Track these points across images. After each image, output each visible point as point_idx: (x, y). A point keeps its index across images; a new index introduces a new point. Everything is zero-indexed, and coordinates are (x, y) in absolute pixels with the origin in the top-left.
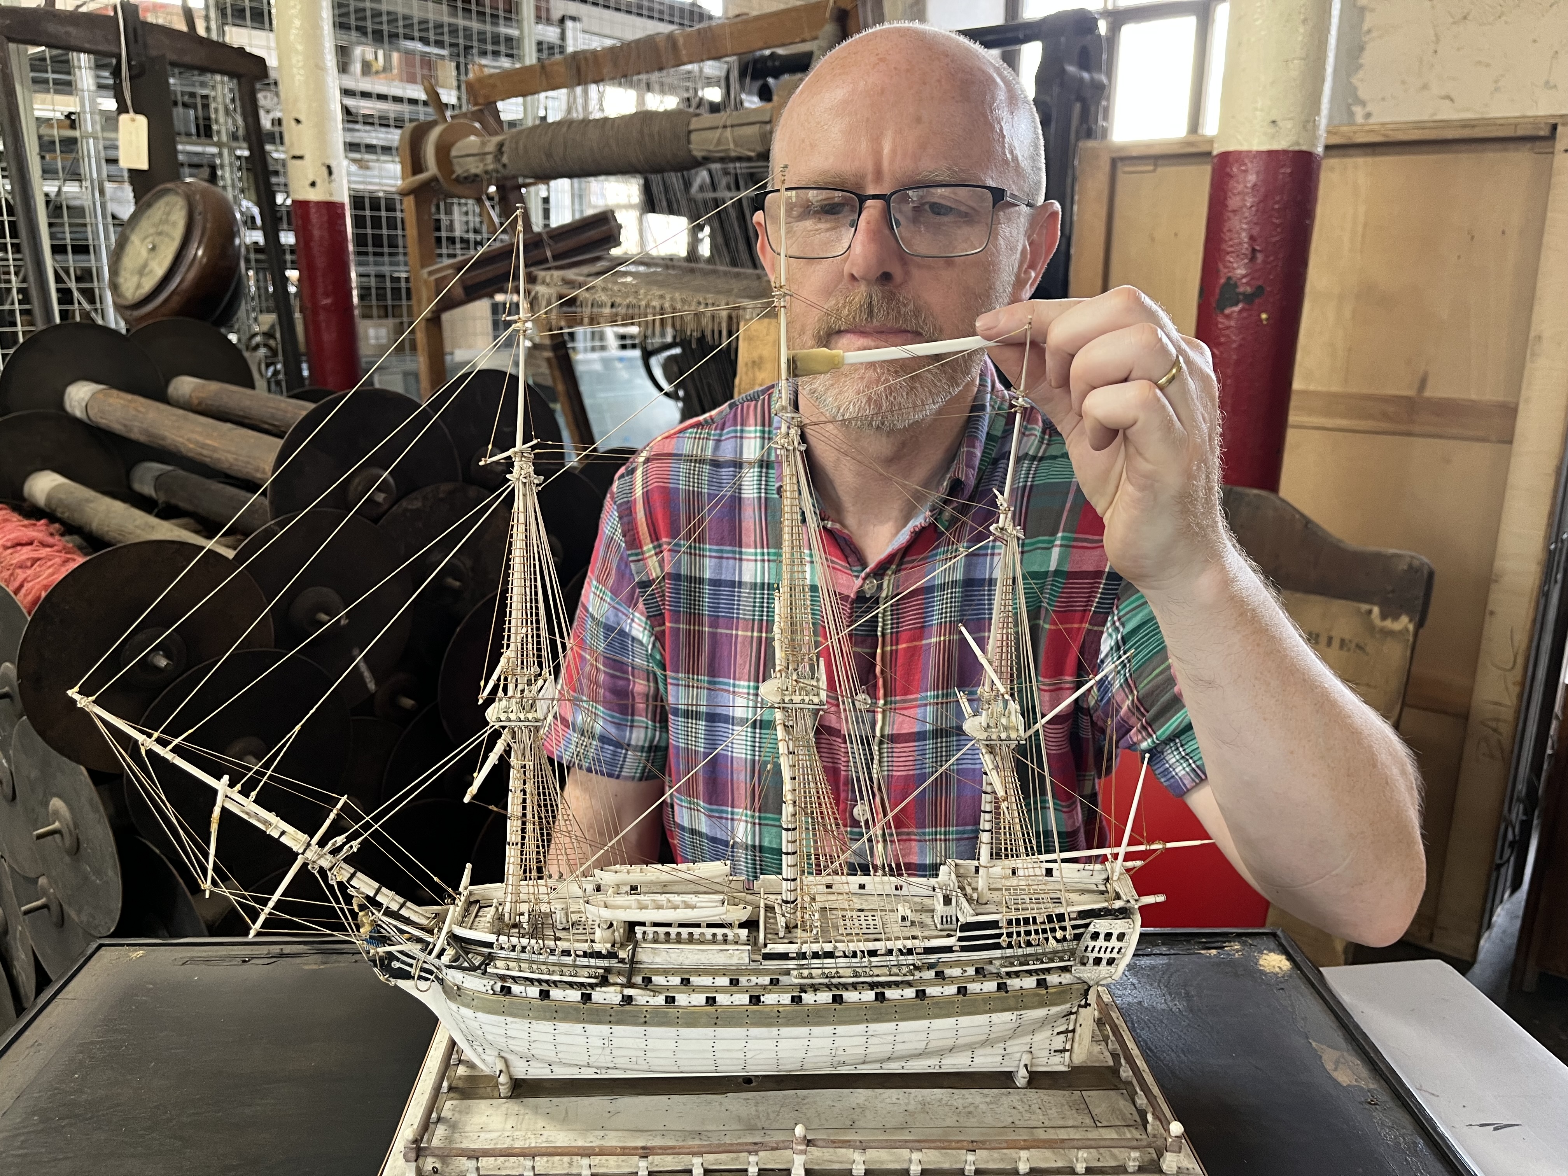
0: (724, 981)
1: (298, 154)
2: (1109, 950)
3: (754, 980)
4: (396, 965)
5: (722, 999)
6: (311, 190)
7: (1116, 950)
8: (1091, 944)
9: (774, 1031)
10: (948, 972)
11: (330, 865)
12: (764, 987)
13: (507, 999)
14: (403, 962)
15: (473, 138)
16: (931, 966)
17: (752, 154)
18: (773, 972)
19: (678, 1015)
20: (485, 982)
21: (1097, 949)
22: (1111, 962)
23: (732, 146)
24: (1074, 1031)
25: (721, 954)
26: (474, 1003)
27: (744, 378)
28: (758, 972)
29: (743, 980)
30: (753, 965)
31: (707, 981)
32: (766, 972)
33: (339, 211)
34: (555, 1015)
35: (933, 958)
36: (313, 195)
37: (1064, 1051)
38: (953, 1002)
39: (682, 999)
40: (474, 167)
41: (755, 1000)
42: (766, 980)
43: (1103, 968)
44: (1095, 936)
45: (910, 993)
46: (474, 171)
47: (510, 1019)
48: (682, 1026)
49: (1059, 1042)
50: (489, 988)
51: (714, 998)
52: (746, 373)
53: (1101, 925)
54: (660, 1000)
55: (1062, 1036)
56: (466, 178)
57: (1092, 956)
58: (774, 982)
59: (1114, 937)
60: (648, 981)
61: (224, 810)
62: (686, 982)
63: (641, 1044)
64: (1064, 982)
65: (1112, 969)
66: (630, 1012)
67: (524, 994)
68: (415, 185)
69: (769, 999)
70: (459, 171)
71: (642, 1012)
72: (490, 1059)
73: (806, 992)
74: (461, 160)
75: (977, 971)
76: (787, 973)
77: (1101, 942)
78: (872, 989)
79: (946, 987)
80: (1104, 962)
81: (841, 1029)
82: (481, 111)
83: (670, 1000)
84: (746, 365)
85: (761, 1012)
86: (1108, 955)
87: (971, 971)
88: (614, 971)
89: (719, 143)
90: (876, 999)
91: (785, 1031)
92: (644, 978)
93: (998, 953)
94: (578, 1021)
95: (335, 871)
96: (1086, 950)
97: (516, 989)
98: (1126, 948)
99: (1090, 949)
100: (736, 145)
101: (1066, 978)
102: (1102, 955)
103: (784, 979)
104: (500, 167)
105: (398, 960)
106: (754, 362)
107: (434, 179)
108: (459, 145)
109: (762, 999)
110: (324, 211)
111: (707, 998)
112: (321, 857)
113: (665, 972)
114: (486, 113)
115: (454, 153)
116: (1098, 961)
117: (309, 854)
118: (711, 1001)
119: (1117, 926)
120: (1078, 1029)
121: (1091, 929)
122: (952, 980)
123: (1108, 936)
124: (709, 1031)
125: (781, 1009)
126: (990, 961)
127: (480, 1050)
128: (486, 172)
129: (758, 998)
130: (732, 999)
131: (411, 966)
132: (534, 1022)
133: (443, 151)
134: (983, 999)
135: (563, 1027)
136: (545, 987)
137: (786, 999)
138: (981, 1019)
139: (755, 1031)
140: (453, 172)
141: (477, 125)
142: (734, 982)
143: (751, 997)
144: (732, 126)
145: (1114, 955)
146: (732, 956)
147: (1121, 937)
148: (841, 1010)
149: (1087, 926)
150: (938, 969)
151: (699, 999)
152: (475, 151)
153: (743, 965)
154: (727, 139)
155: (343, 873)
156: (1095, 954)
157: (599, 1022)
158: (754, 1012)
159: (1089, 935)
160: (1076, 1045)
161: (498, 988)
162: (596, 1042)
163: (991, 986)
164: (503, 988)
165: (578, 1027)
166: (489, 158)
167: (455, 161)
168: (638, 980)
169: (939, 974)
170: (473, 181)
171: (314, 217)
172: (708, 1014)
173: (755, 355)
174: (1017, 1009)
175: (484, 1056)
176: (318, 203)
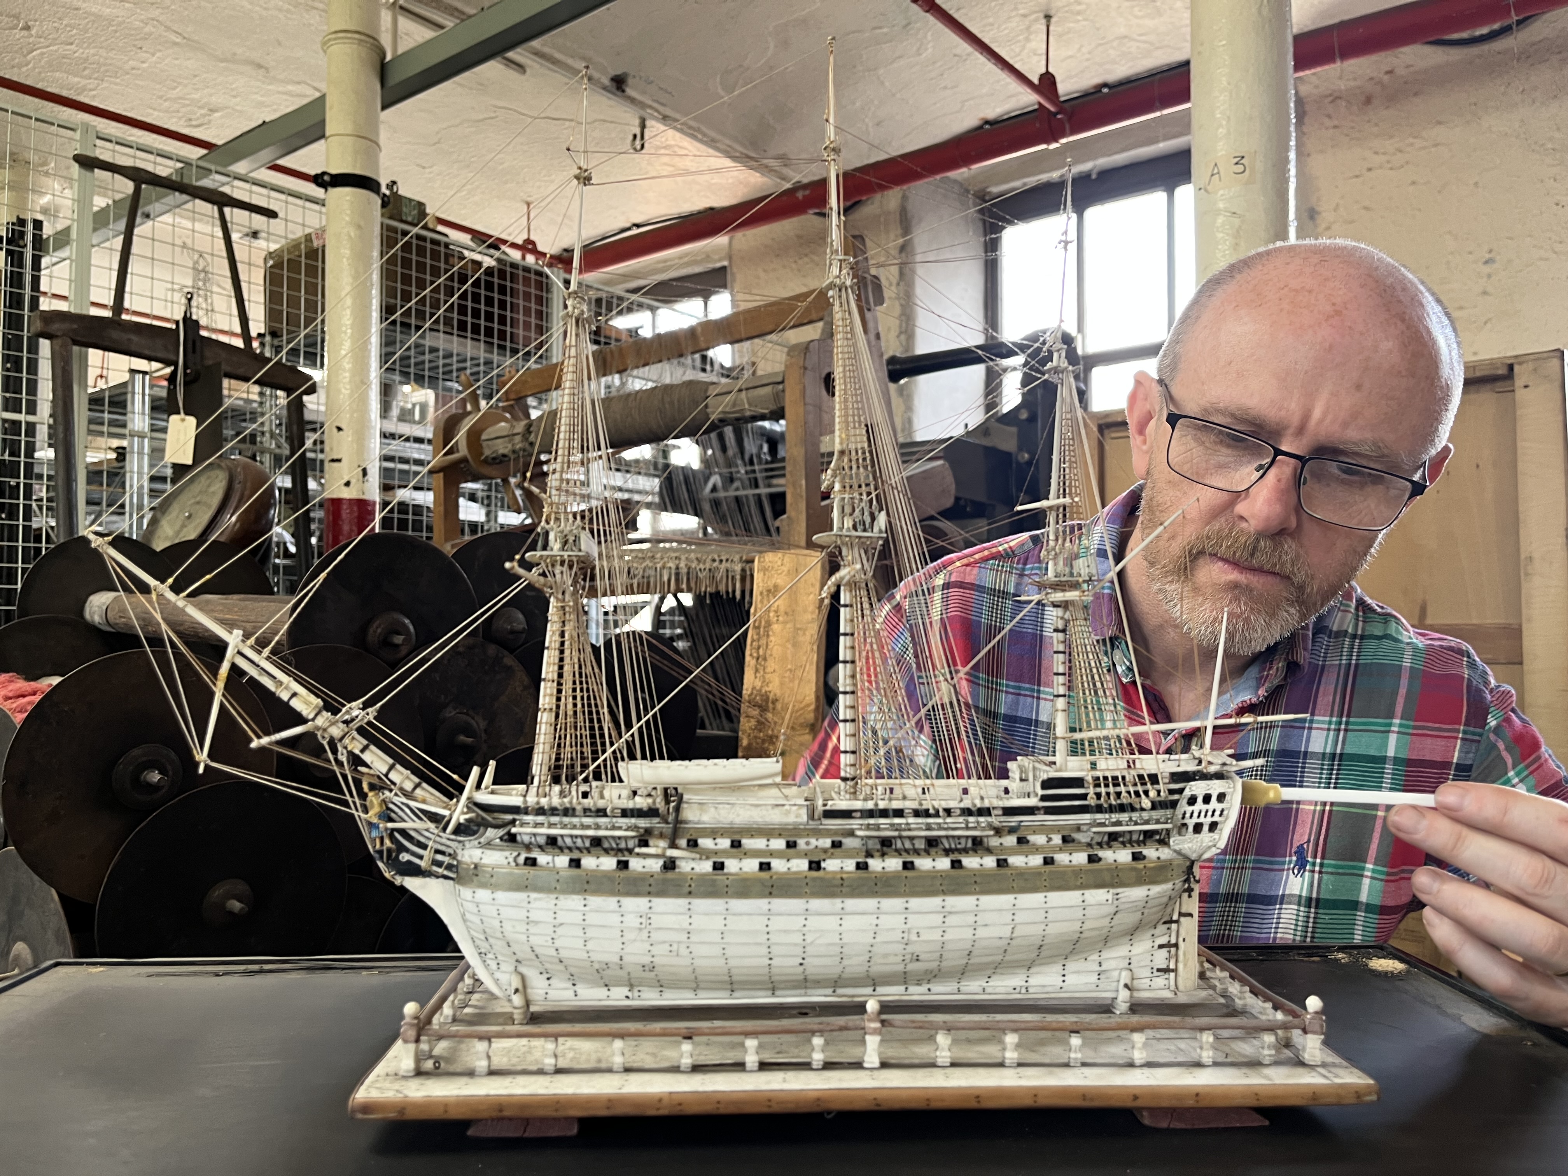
0: (779, 844)
1: (335, 457)
2: (1210, 813)
3: (814, 842)
4: (405, 857)
5: (778, 865)
6: (345, 489)
7: (1217, 813)
8: (1189, 809)
9: (837, 903)
10: (1032, 838)
11: (341, 734)
12: (825, 851)
13: (531, 871)
14: (414, 854)
15: (503, 424)
16: (1012, 830)
17: (766, 411)
18: (836, 832)
19: (727, 882)
20: (507, 853)
21: (1196, 814)
22: (1213, 826)
23: (747, 406)
24: (1176, 945)
25: (777, 810)
26: (493, 881)
27: (759, 606)
28: (818, 833)
29: (801, 843)
30: (813, 824)
31: (758, 843)
32: (827, 833)
33: (370, 508)
34: (586, 886)
35: (1014, 820)
36: (346, 494)
37: (1167, 970)
38: (1040, 874)
39: (732, 865)
40: (502, 448)
41: (815, 865)
42: (826, 843)
43: (1205, 836)
44: (1192, 801)
45: (990, 862)
46: (502, 451)
47: (534, 895)
48: (732, 897)
49: (1161, 958)
50: (511, 860)
51: (769, 864)
52: (762, 602)
53: (1197, 788)
54: (706, 866)
55: (1165, 950)
56: (494, 459)
57: (1191, 823)
58: (836, 845)
59: (1214, 799)
60: (693, 844)
61: (234, 667)
62: (736, 844)
63: (684, 921)
64: (1163, 857)
65: (1215, 835)
66: (673, 880)
67: (551, 865)
68: (445, 464)
69: (831, 865)
70: (487, 452)
71: (685, 880)
72: (504, 978)
73: (872, 856)
74: (490, 443)
75: (1065, 840)
76: (851, 833)
77: (1199, 805)
78: (947, 855)
79: (1030, 857)
80: (1206, 828)
81: (916, 903)
82: (512, 406)
83: (719, 867)
84: (761, 593)
85: (822, 879)
86: (1209, 819)
87: (1057, 840)
88: (656, 832)
89: (734, 405)
90: (953, 867)
91: (852, 904)
92: (689, 841)
93: (1086, 818)
94: (612, 893)
95: (346, 741)
96: (1183, 818)
97: (543, 859)
98: (1229, 809)
99: (1188, 815)
100: (750, 404)
101: (1165, 853)
102: (1202, 819)
103: (848, 842)
104: (527, 445)
105: (407, 850)
106: (769, 591)
107: (464, 460)
108: (490, 430)
109: (823, 865)
110: (355, 509)
111: (761, 864)
112: (333, 724)
113: (714, 833)
114: (516, 408)
115: (484, 437)
116: (1198, 828)
117: (320, 721)
118: (765, 867)
119: (1215, 787)
120: (1181, 944)
121: (1187, 793)
122: (1037, 849)
123: (1207, 799)
124: (762, 904)
125: (844, 876)
126: (1078, 829)
127: (493, 965)
128: (514, 452)
129: (818, 864)
130: (789, 865)
131: (421, 857)
132: (561, 897)
133: (474, 436)
134: (1074, 871)
135: (596, 901)
136: (576, 855)
137: (850, 865)
138: (1072, 897)
139: (817, 904)
140: (482, 454)
141: (508, 415)
142: (791, 845)
143: (811, 863)
144: (747, 389)
145: (1216, 818)
146: (788, 812)
147: (1221, 797)
148: (914, 878)
149: (1181, 791)
150: (1020, 834)
151: (751, 865)
152: (505, 433)
153: (801, 824)
154: (742, 400)
155: (356, 744)
156: (1195, 820)
157: (637, 894)
158: (814, 879)
159: (1185, 801)
160: (1181, 966)
161: (521, 860)
162: (632, 921)
163: (1080, 858)
164: (527, 859)
165: (611, 902)
166: (518, 439)
167: (484, 444)
168: (683, 842)
169: (1021, 841)
170: (501, 462)
171: (345, 513)
172: (761, 881)
173: (770, 584)
174: (1112, 886)
175: (498, 975)
176: (350, 500)
